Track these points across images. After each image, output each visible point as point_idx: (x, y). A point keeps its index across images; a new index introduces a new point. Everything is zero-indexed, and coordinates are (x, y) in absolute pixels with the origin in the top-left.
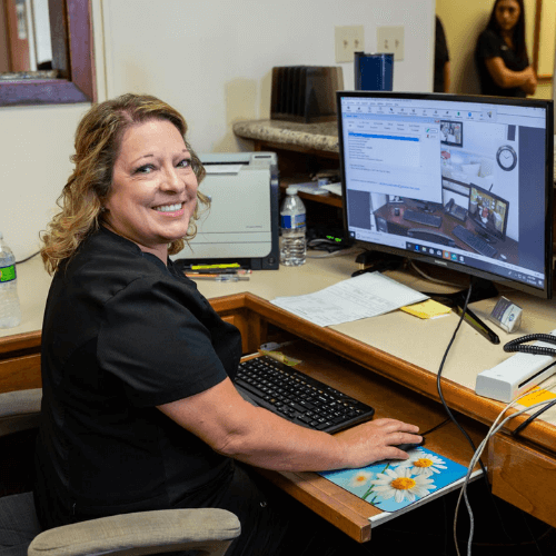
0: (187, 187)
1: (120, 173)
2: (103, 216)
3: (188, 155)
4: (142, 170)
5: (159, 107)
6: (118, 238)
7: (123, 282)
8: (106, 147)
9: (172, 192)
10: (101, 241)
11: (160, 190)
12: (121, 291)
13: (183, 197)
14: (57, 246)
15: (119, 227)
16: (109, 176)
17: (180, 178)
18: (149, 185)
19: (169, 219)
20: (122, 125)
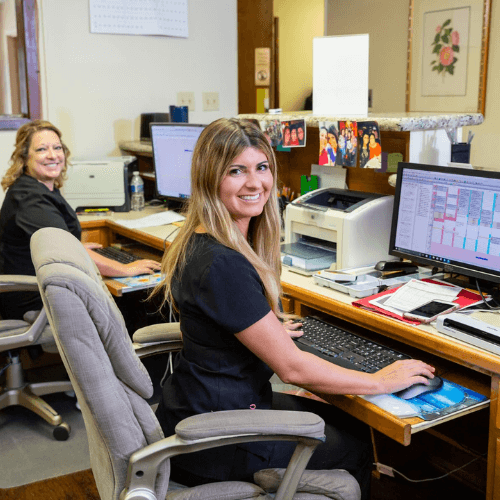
0: (59, 157)
1: (31, 151)
2: (25, 168)
3: (60, 145)
4: (40, 150)
5: (48, 125)
6: (31, 177)
7: (26, 193)
8: (26, 140)
9: (52, 159)
10: (23, 178)
11: (47, 158)
12: (26, 196)
13: (57, 161)
14: (7, 180)
15: (32, 174)
16: (27, 152)
17: (54, 154)
18: (42, 156)
19: (51, 170)
20: (32, 132)
